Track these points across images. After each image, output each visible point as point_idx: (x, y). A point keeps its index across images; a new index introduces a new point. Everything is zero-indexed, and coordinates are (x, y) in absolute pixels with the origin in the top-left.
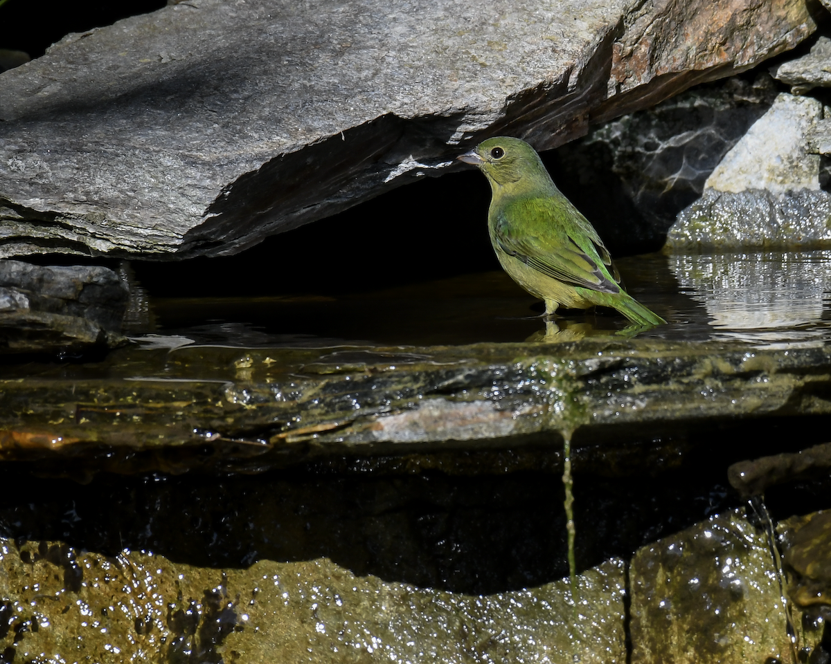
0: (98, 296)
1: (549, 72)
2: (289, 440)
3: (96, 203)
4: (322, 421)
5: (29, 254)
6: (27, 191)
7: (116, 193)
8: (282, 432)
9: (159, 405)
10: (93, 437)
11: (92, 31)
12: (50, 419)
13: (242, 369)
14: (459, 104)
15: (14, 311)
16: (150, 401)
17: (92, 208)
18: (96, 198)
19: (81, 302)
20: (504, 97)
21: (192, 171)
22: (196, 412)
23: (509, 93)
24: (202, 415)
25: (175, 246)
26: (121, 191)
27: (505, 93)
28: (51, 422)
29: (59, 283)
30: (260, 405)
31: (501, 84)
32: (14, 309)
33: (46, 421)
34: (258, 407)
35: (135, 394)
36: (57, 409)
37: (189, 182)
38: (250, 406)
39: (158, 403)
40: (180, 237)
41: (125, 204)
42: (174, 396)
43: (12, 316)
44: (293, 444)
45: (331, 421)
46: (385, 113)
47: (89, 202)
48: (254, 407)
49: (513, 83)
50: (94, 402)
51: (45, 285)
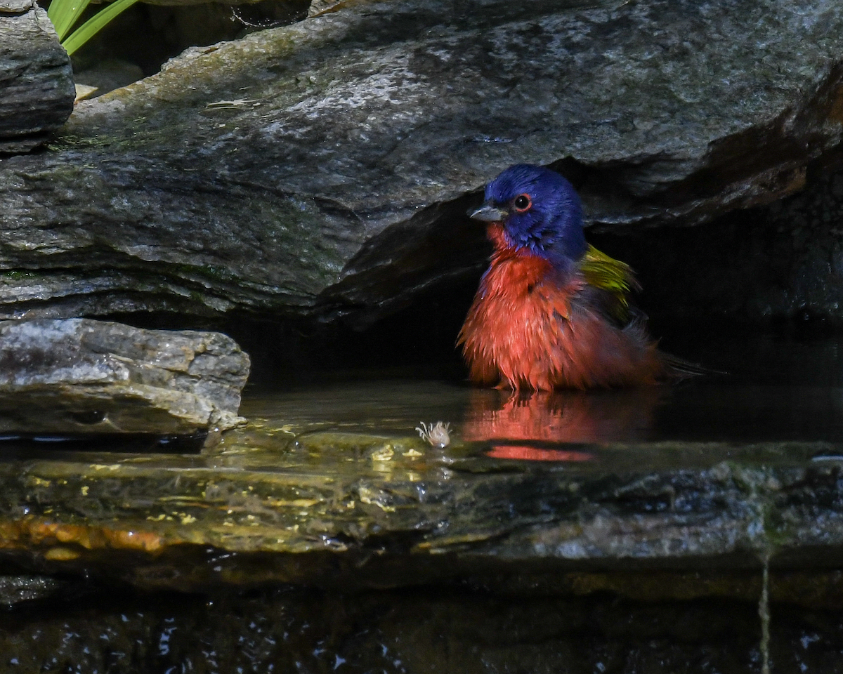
0: (212, 368)
1: (761, 114)
2: (433, 551)
3: (214, 253)
4: (472, 531)
5: (133, 311)
6: (132, 236)
7: (239, 243)
8: (425, 541)
9: (279, 504)
10: (198, 538)
11: (217, 45)
12: (149, 515)
13: (380, 462)
14: (652, 149)
15: (111, 384)
16: (269, 497)
17: (210, 260)
18: (215, 247)
19: (192, 374)
20: (706, 142)
21: (329, 219)
22: (323, 513)
23: (712, 138)
24: (330, 517)
25: (307, 308)
26: (244, 240)
27: (707, 138)
28: (149, 518)
29: (165, 351)
30: (400, 506)
31: (703, 126)
32: (111, 380)
33: (144, 517)
34: (397, 509)
35: (251, 488)
36: (157, 504)
37: (327, 232)
38: (388, 508)
39: (278, 500)
40: (313, 297)
41: (250, 256)
42: (297, 493)
43: (109, 389)
44: (437, 556)
45: (483, 530)
46: (562, 156)
47: (206, 251)
48: (393, 509)
49: (717, 126)
50: (201, 496)
51: (149, 353)
